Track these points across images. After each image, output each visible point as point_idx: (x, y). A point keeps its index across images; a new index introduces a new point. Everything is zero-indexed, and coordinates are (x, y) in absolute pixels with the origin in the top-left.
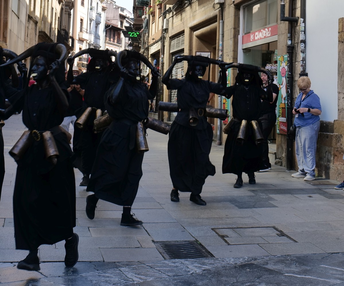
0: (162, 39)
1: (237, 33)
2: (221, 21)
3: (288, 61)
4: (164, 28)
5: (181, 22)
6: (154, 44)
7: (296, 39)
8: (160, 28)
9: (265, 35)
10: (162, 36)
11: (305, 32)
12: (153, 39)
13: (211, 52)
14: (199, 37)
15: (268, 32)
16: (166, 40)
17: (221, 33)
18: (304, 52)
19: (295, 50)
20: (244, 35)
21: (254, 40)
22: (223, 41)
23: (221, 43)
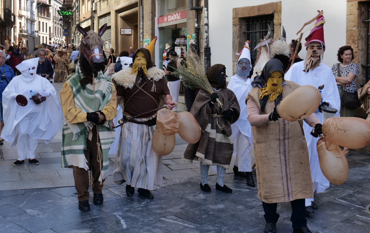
0: (92, 18)
1: (154, 16)
2: (141, 7)
3: (196, 38)
4: (94, 9)
5: (107, 6)
6: (85, 21)
7: (201, 23)
8: (90, 9)
9: (176, 18)
10: (91, 16)
11: (208, 17)
12: (84, 18)
13: (132, 29)
14: (122, 18)
15: (178, 16)
16: (95, 19)
17: (141, 15)
18: (207, 32)
19: (201, 31)
20: (159, 17)
21: (167, 21)
22: (143, 22)
23: (141, 23)
